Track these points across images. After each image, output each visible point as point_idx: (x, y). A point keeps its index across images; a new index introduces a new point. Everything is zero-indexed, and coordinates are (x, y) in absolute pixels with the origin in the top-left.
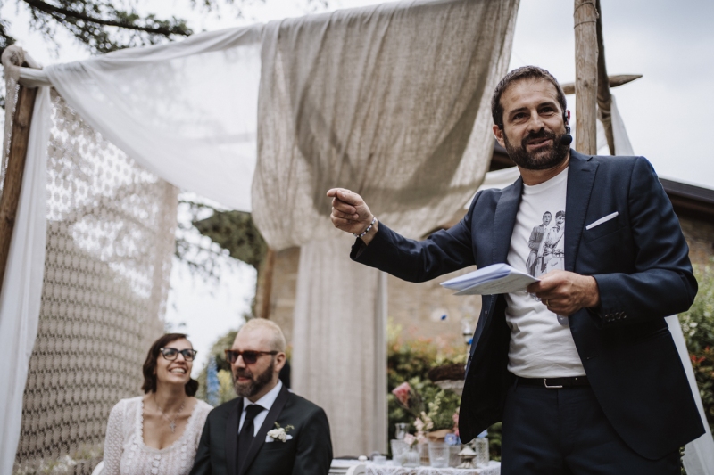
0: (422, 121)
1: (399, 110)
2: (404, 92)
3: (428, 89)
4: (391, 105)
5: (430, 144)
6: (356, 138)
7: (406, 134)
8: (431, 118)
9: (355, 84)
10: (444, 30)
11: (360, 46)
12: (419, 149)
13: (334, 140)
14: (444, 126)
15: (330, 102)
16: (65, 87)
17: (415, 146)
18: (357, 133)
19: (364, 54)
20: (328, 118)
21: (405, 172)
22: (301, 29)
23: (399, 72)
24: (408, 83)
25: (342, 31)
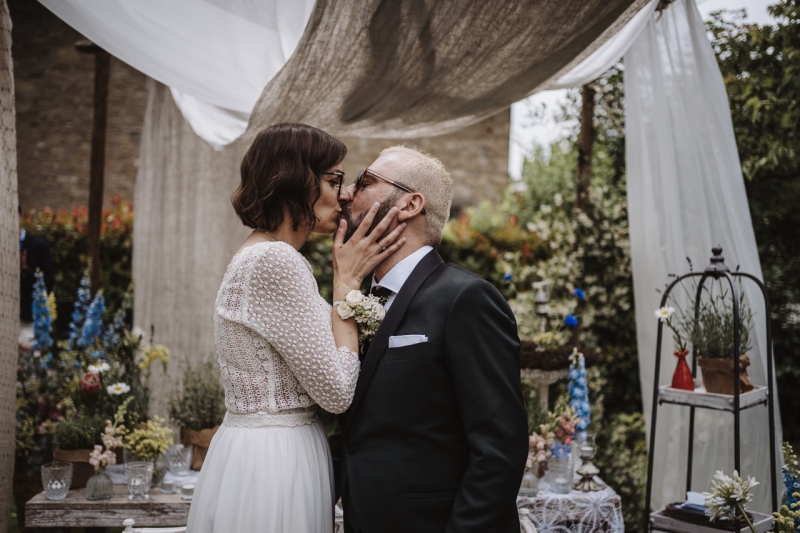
0: (558, 19)
5: (547, 49)
6: (458, 31)
7: (530, 33)
8: (569, 16)
12: (531, 54)
14: (578, 28)
17: (529, 50)
18: (463, 24)
21: (495, 81)
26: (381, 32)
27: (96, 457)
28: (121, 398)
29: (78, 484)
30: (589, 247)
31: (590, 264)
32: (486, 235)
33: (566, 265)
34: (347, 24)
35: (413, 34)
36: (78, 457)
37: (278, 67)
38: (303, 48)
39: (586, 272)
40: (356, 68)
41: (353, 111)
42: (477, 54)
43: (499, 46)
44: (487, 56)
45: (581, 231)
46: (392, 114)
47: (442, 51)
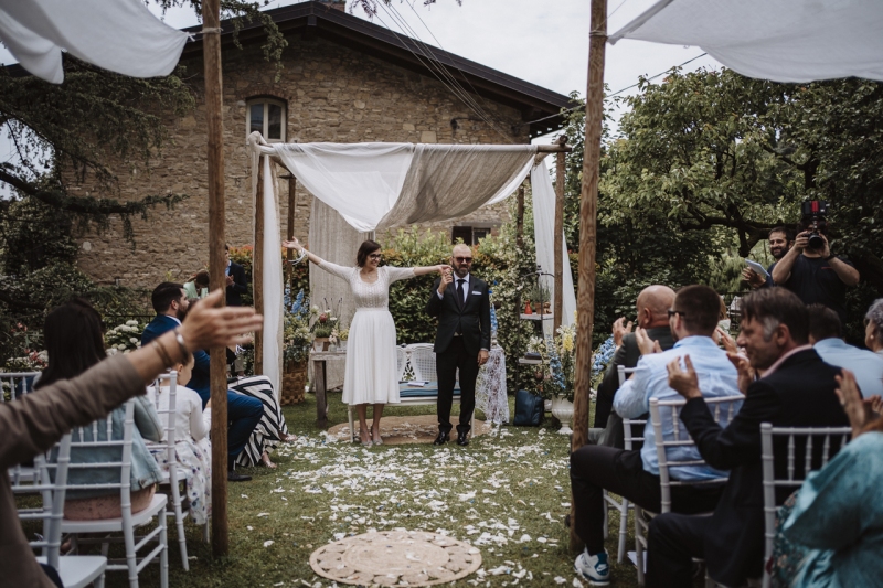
1: (469, 188)
2: (475, 182)
3: (485, 181)
4: (467, 186)
6: (445, 197)
8: (481, 191)
9: (454, 177)
10: (500, 161)
11: (460, 162)
13: (435, 199)
15: (438, 183)
16: (289, 159)
18: (447, 195)
19: (462, 166)
20: (435, 189)
22: (435, 152)
23: (475, 174)
24: (477, 178)
25: (454, 156)
26: (420, 199)
27: (331, 339)
28: (334, 322)
29: (325, 349)
30: (521, 264)
31: (522, 271)
32: (488, 255)
33: (512, 272)
34: (410, 197)
35: (430, 200)
36: (324, 340)
37: (387, 211)
38: (395, 207)
39: (520, 275)
40: (413, 209)
41: (411, 221)
42: (452, 203)
43: (459, 201)
44: (456, 203)
45: (518, 256)
46: (425, 220)
47: (440, 203)
